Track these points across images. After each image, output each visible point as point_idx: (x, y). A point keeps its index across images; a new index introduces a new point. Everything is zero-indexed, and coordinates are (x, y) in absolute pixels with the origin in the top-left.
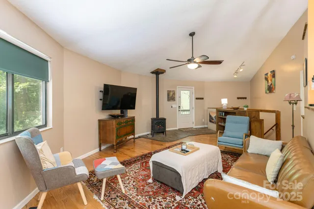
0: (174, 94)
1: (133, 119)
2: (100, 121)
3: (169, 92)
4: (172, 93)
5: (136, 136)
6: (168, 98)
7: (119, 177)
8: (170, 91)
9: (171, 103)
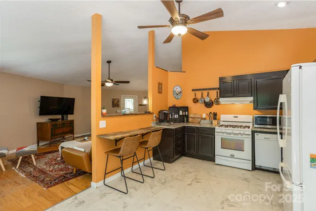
0: (118, 101)
1: (72, 122)
2: (38, 124)
3: (113, 100)
4: (116, 101)
5: (75, 136)
6: (113, 104)
7: (32, 156)
8: (115, 99)
9: (115, 109)
